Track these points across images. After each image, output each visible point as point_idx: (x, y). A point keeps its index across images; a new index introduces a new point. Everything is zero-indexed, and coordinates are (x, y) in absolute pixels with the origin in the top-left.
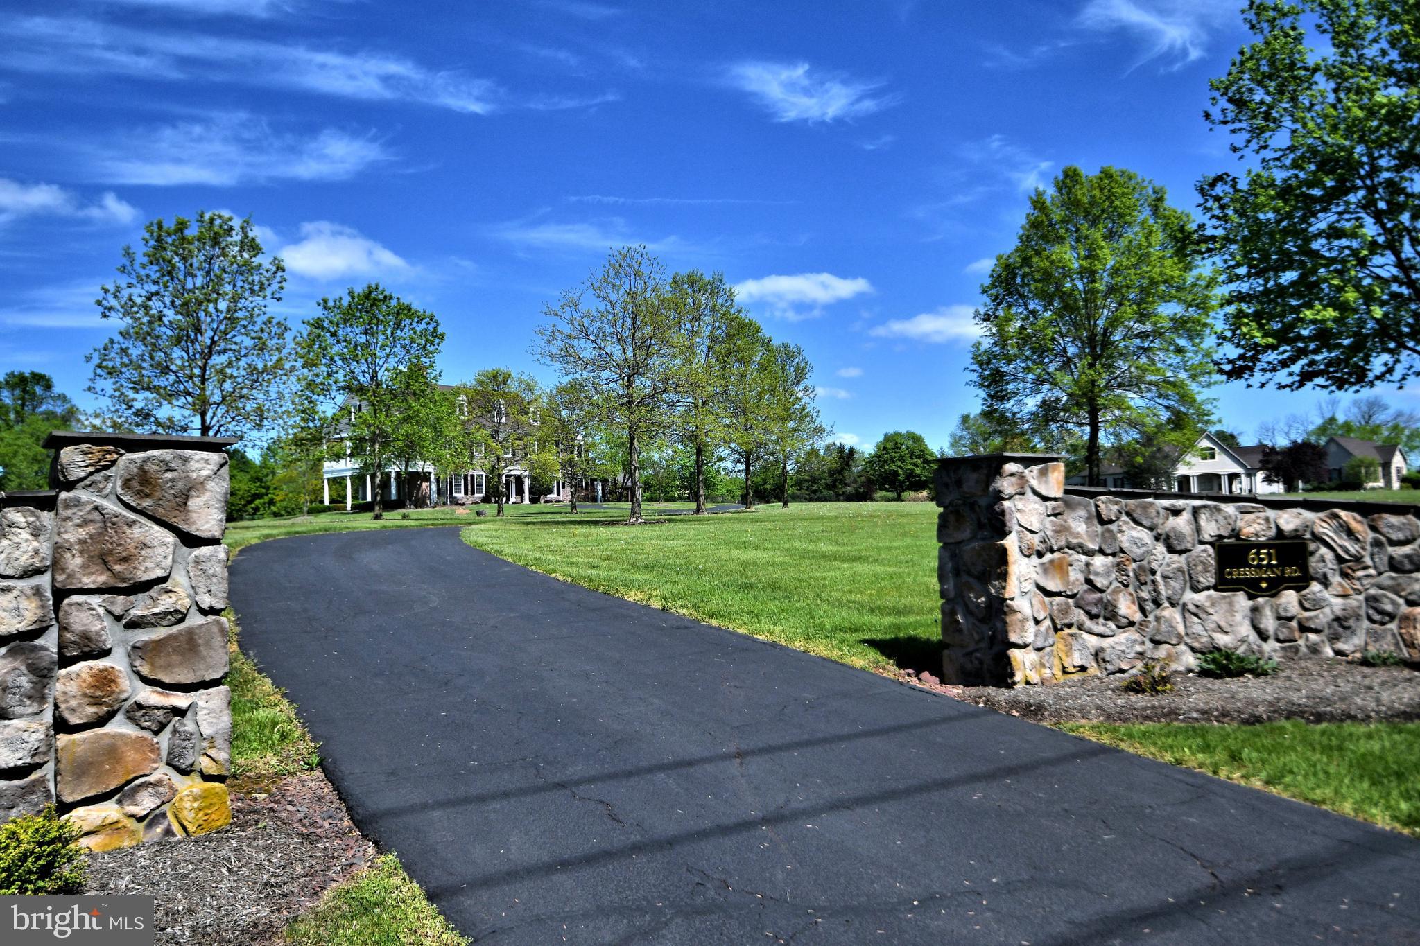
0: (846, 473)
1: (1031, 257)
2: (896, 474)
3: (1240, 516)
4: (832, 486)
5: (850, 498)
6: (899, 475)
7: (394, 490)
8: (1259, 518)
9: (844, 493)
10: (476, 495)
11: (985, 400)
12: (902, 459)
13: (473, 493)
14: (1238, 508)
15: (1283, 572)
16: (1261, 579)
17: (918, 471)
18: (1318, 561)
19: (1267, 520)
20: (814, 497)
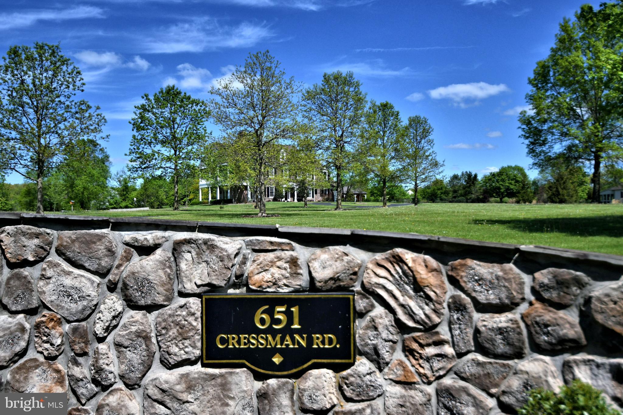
0: (472, 187)
1: (558, 59)
2: (499, 188)
3: (251, 256)
4: (465, 195)
5: (473, 201)
6: (501, 189)
7: (229, 195)
8: (280, 259)
9: (470, 198)
10: (270, 197)
11: (528, 146)
12: (503, 180)
13: (268, 196)
14: (248, 244)
15: (310, 341)
16: (274, 351)
17: (512, 187)
18: (367, 328)
19: (294, 262)
20: (455, 199)
